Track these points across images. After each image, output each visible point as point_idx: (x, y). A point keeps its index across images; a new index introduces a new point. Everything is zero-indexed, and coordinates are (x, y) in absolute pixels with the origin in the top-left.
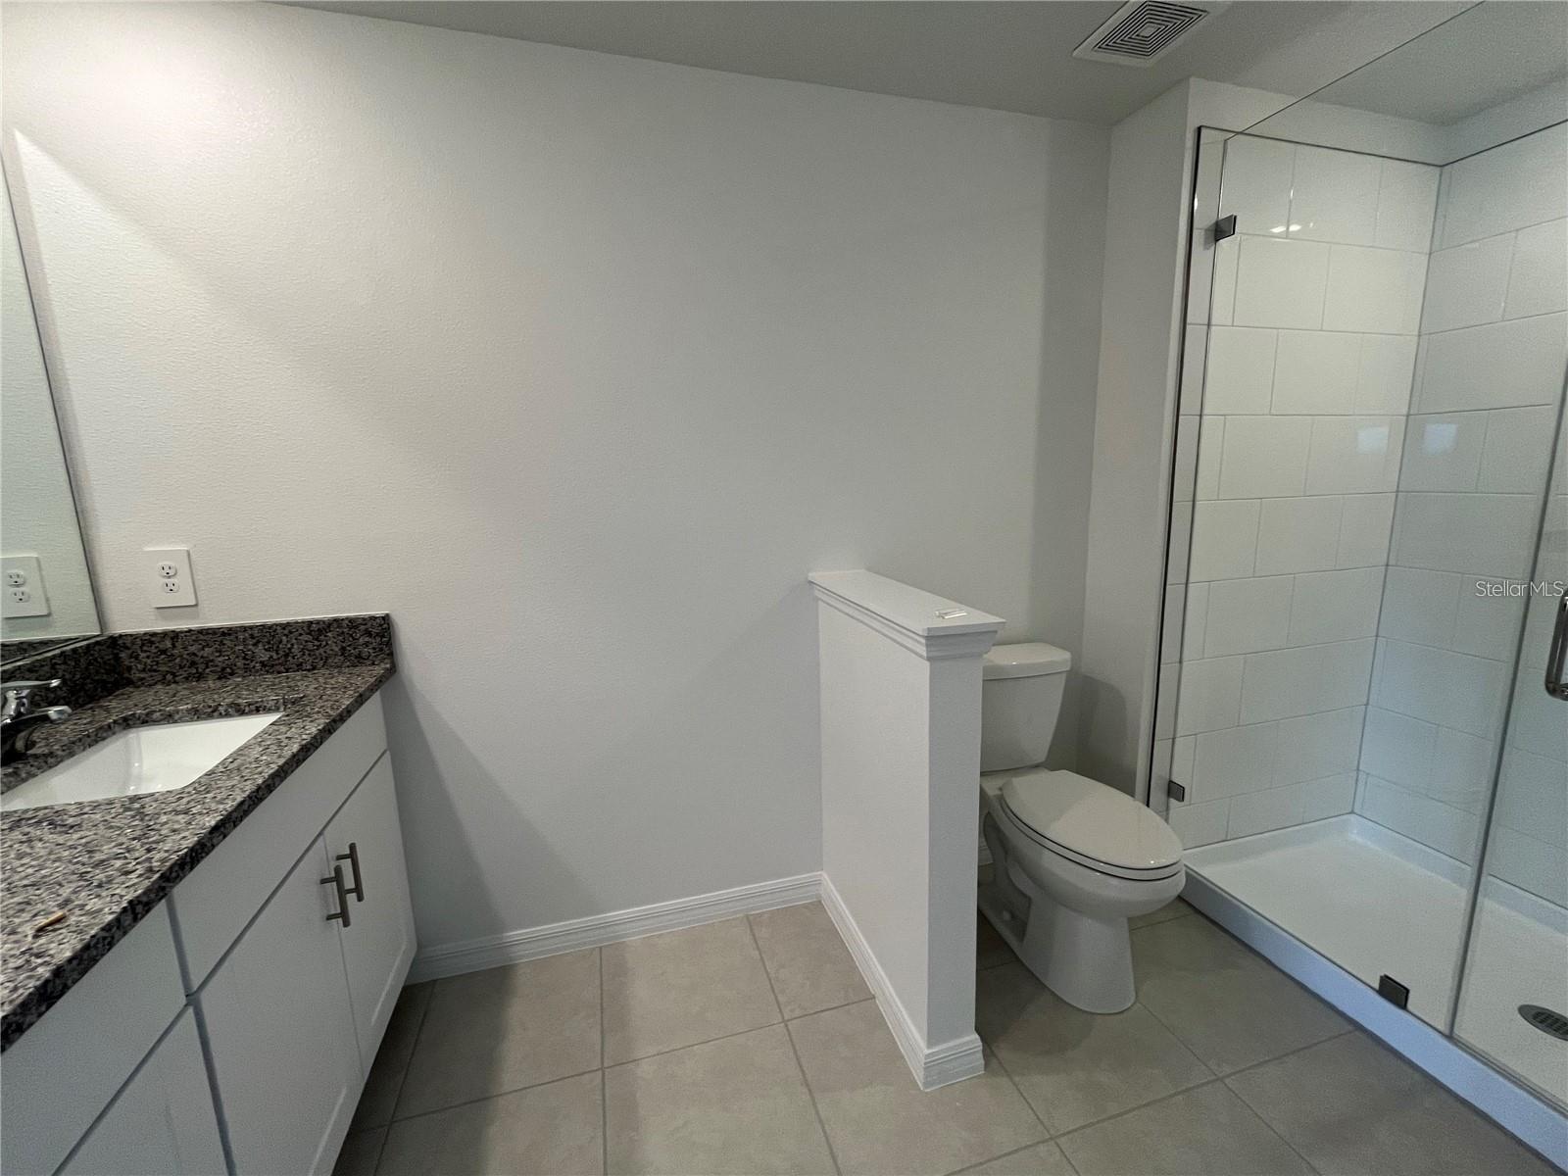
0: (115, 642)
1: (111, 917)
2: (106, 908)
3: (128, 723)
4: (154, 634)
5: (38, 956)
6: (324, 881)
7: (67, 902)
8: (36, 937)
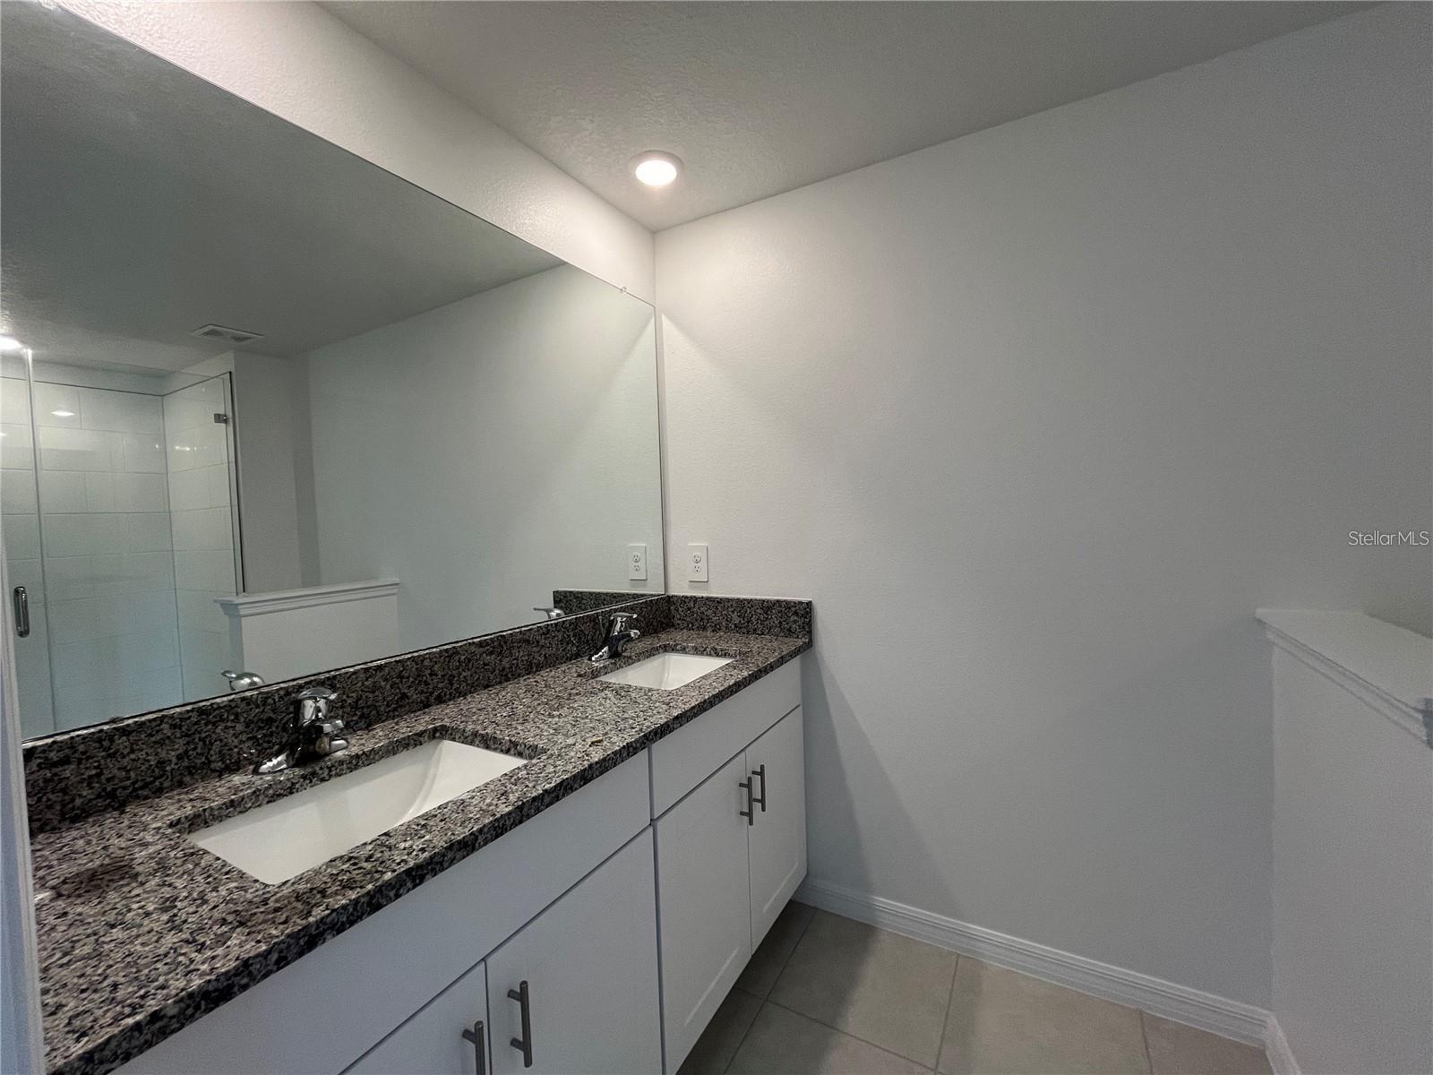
0: (669, 600)
1: (618, 748)
2: (618, 742)
3: (667, 649)
4: (687, 597)
5: (587, 756)
6: (741, 785)
7: (606, 733)
8: (590, 746)
